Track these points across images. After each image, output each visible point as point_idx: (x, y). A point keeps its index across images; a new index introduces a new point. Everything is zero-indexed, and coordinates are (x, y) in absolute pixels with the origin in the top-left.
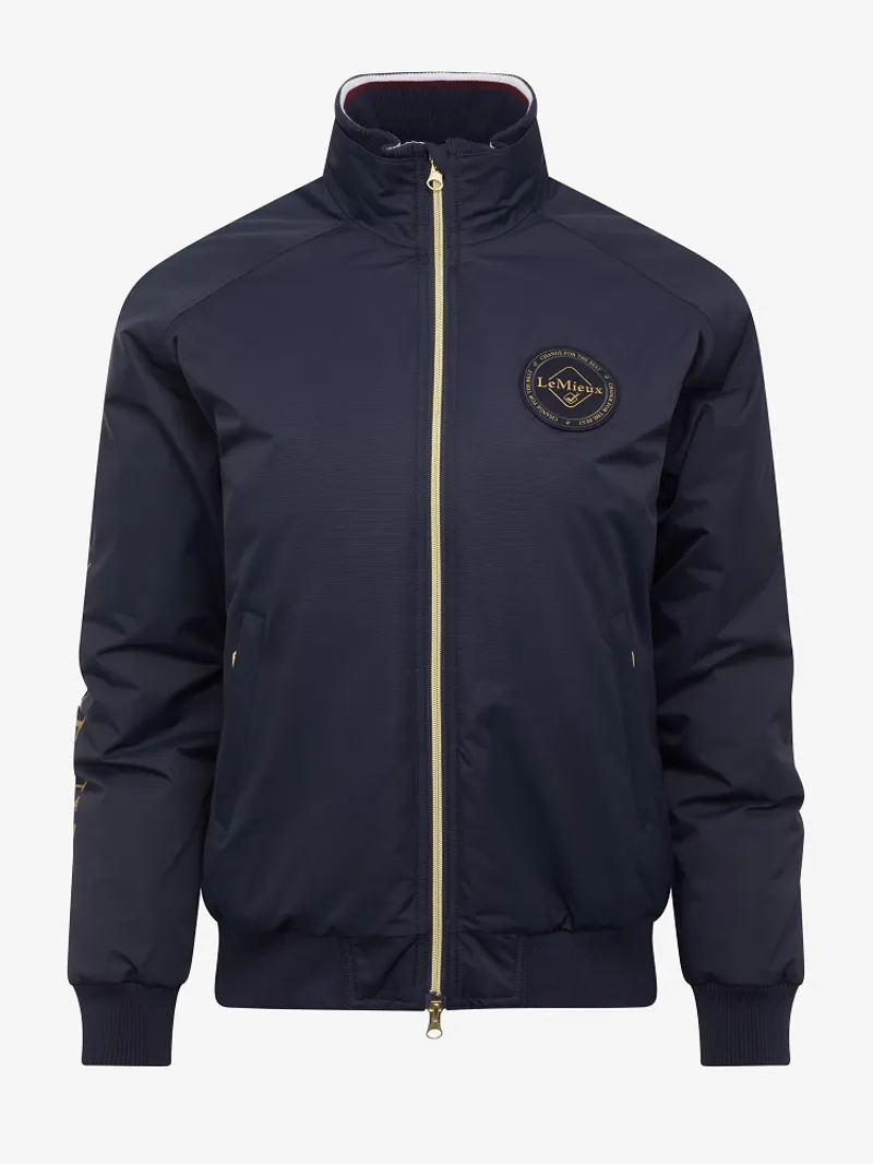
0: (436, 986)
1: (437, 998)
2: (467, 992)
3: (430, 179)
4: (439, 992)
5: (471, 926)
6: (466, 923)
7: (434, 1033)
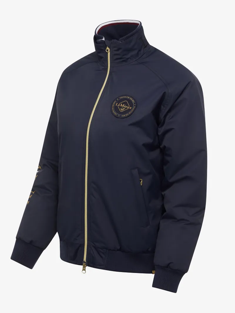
0: (85, 259)
1: (85, 263)
2: (93, 263)
3: (107, 49)
4: (85, 261)
5: (94, 245)
6: (93, 244)
7: (84, 271)
